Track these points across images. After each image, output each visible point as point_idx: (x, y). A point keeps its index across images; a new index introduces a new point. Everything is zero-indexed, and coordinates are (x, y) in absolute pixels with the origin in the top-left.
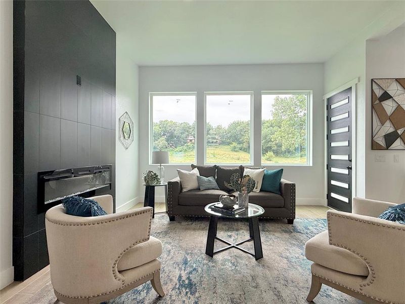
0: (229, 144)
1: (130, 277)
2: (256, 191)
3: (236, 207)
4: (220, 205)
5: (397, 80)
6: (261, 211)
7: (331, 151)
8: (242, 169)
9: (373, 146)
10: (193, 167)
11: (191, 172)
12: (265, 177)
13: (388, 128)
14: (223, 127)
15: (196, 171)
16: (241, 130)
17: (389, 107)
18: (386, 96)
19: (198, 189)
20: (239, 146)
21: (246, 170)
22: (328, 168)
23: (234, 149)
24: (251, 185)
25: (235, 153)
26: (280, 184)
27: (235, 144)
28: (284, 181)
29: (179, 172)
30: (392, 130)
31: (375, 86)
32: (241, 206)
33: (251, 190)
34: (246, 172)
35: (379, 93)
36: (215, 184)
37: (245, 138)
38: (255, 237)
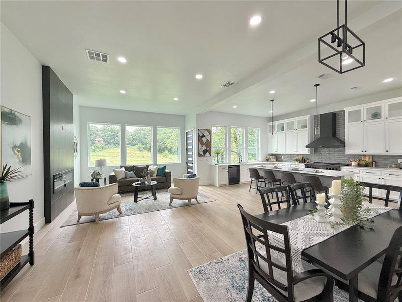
0: (134, 145)
1: (112, 206)
2: (155, 176)
3: (146, 182)
4: (139, 182)
5: (207, 130)
6: (156, 182)
7: (188, 156)
8: (147, 166)
9: (200, 155)
10: (121, 167)
11: (121, 170)
12: (159, 169)
13: (204, 148)
14: (130, 132)
15: (123, 169)
16: (144, 135)
17: (204, 140)
18: (203, 136)
19: (126, 178)
20: (143, 147)
21: (149, 167)
22: (187, 164)
23: (139, 150)
24: (152, 173)
25: (140, 152)
26: (165, 172)
27: (140, 145)
28: (167, 170)
29: (114, 170)
30: (205, 149)
31: (199, 132)
32: (148, 182)
33: (151, 176)
34: (150, 168)
35: (201, 135)
36: (134, 175)
37: (148, 141)
38: (154, 195)
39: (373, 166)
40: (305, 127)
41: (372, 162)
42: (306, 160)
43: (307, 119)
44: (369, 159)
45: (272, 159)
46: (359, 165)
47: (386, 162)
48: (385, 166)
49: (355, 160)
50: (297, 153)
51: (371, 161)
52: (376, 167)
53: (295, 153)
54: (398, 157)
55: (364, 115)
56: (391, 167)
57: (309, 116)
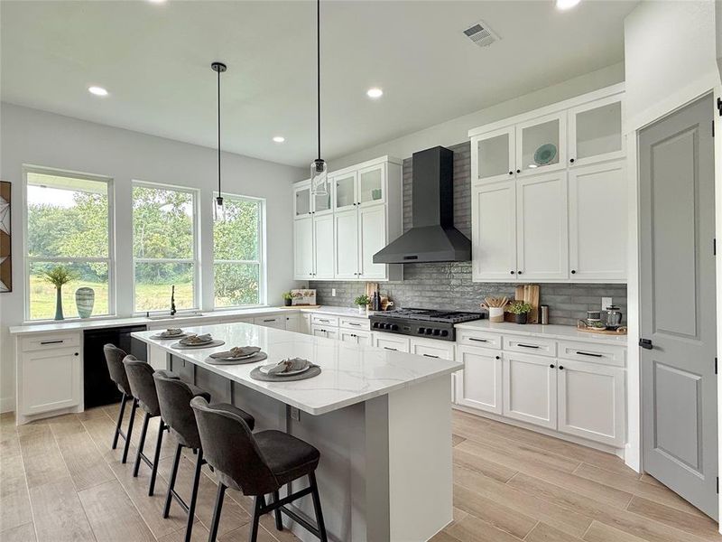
39: (540, 322)
40: (377, 195)
41: (540, 310)
42: (385, 302)
43: (382, 167)
44: (533, 298)
45: (306, 300)
46: (507, 317)
47: (573, 307)
48: (571, 320)
49: (497, 303)
50: (361, 279)
51: (536, 304)
52: (549, 323)
53: (355, 278)
54: (602, 292)
55: (517, 154)
56: (584, 325)
57: (385, 158)
